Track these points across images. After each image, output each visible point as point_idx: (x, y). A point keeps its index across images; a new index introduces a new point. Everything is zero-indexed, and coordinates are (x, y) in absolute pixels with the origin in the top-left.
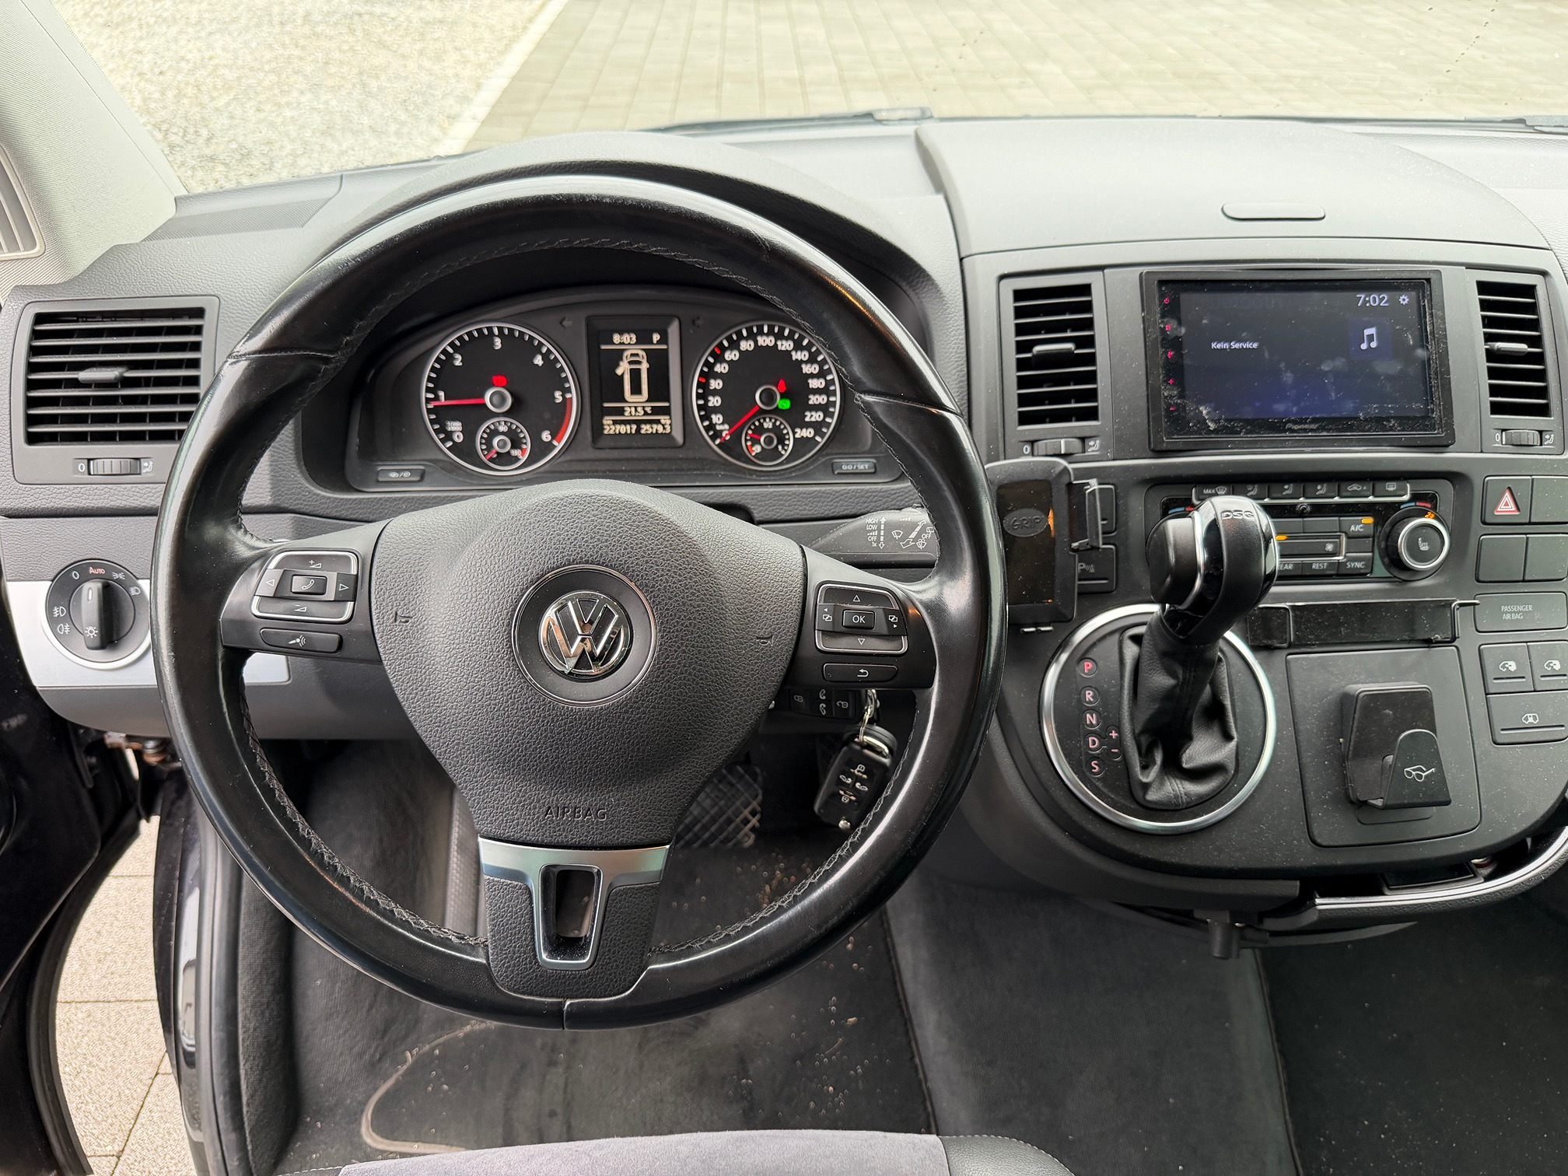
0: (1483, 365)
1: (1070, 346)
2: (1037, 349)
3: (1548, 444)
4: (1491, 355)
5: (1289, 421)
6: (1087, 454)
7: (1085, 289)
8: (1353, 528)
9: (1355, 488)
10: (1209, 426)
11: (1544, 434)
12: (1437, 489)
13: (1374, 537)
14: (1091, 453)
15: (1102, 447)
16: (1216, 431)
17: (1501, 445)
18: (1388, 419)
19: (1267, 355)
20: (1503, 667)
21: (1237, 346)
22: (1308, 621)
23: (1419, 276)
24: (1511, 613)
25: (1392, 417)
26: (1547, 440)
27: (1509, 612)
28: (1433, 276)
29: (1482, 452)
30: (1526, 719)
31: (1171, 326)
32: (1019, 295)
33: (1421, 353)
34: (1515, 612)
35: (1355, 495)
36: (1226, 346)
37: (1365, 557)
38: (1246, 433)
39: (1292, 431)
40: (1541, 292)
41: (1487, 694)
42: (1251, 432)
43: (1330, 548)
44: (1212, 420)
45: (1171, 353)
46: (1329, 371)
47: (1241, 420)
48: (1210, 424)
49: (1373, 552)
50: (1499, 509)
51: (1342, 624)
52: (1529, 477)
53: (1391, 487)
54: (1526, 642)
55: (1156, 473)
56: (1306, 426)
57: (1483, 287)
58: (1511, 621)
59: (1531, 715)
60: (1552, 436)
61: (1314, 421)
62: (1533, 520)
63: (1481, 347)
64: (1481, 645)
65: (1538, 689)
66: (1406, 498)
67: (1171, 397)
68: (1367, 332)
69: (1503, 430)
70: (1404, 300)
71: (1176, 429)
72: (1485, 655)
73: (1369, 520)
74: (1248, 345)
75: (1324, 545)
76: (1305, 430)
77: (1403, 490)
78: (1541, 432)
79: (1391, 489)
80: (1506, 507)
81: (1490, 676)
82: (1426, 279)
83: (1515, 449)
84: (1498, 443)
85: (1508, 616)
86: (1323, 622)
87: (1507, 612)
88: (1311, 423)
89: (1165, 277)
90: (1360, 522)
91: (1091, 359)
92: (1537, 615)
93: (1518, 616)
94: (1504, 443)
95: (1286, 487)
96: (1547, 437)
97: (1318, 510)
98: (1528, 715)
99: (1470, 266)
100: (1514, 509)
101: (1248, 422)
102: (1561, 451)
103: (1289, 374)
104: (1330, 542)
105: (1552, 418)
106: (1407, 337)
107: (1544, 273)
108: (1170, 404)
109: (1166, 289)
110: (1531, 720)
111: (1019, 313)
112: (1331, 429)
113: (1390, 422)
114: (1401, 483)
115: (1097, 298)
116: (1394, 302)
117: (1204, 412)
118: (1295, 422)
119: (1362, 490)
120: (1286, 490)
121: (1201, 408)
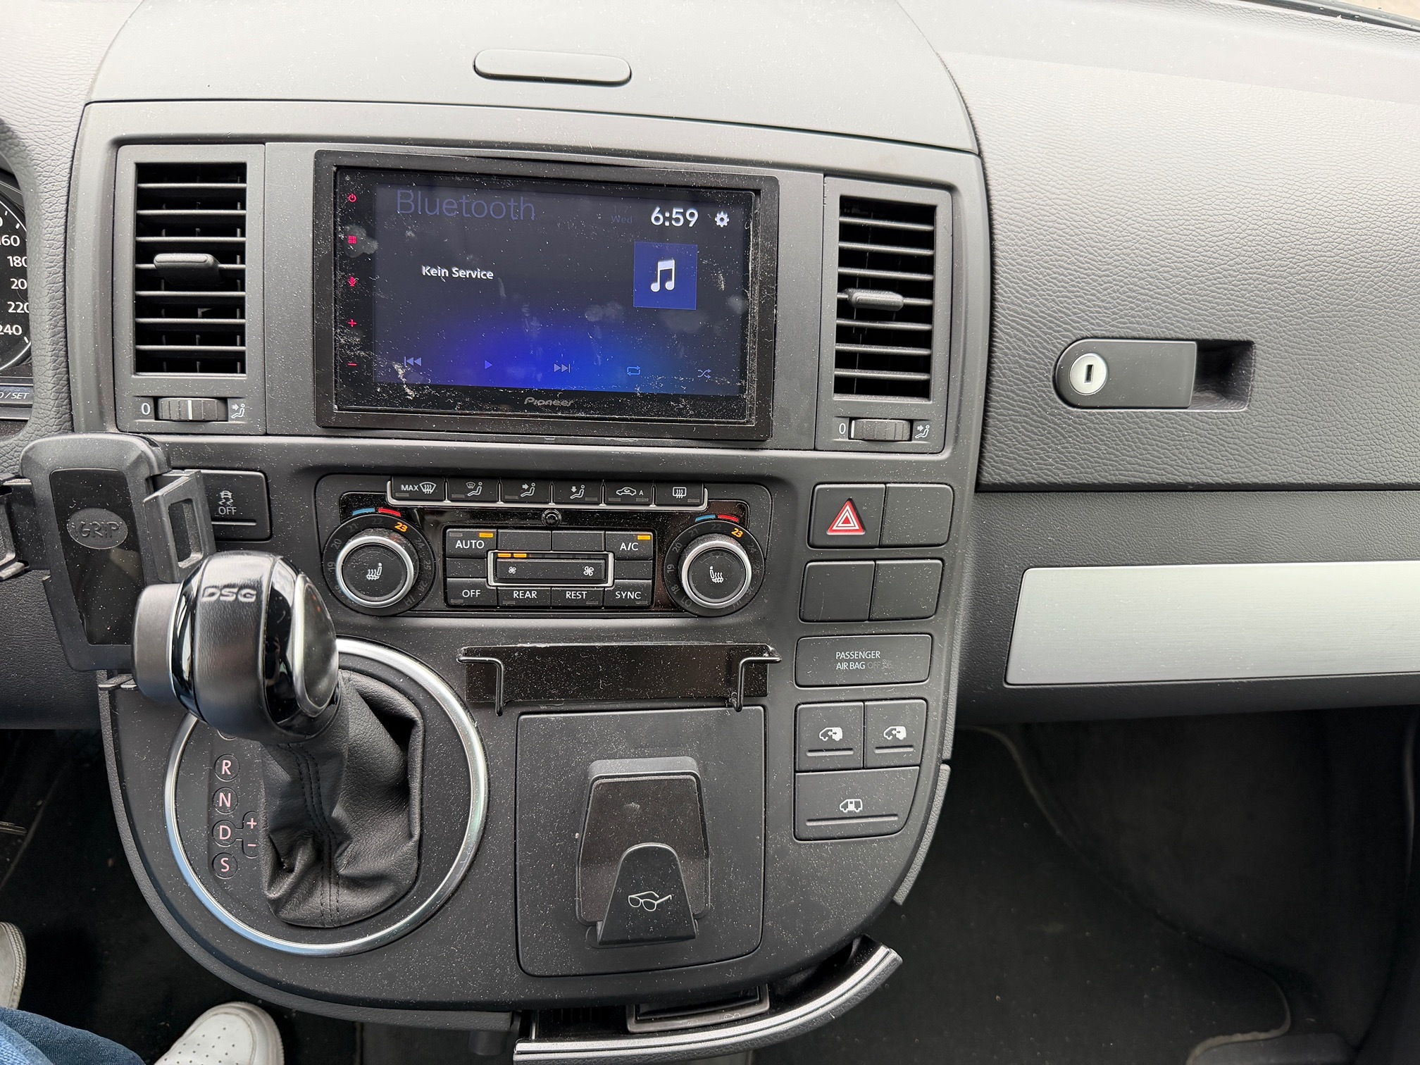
0: (831, 321)
1: (207, 258)
2: (162, 258)
3: (921, 439)
4: (845, 309)
5: (530, 393)
6: (230, 422)
7: (237, 171)
8: (623, 546)
9: (627, 492)
10: (406, 394)
11: (915, 424)
12: (748, 498)
13: (654, 560)
14: (234, 422)
15: (248, 413)
16: (416, 402)
17: (847, 440)
18: (676, 398)
19: (502, 293)
20: (825, 735)
21: (462, 274)
22: (552, 669)
23: (744, 184)
24: (849, 661)
25: (684, 396)
26: (919, 432)
27: (846, 661)
28: (765, 188)
29: (815, 449)
30: (846, 806)
31: (358, 240)
32: (145, 171)
33: (736, 303)
34: (854, 661)
35: (626, 500)
36: (443, 272)
37: (642, 585)
38: (462, 408)
39: (531, 407)
40: (942, 217)
41: (796, 771)
42: (471, 407)
43: (589, 571)
44: (410, 386)
45: (353, 281)
46: (596, 323)
47: (456, 388)
48: (408, 391)
49: (653, 579)
50: (834, 528)
51: (600, 675)
52: (883, 486)
53: (680, 493)
54: (863, 701)
55: (321, 460)
56: (556, 403)
57: (849, 205)
58: (849, 672)
59: (853, 800)
60: (928, 427)
61: (567, 395)
62: (886, 541)
63: (832, 296)
64: (799, 705)
65: (869, 765)
66: (703, 507)
67: (350, 346)
68: (663, 265)
69: (851, 419)
70: (722, 219)
71: (356, 395)
72: (801, 718)
73: (647, 536)
74: (478, 274)
75: (581, 568)
76: (553, 408)
77: (696, 498)
78: (911, 422)
79: (679, 495)
80: (846, 524)
81: (803, 747)
82: (754, 190)
83: (866, 445)
84: (842, 436)
85: (845, 666)
86: (574, 672)
87: (842, 661)
88: (561, 398)
89: (346, 162)
90: (633, 539)
91: (236, 280)
92: (887, 664)
93: (858, 666)
94: (852, 437)
95: (525, 487)
96: (920, 428)
97: (574, 519)
98: (849, 800)
99: (829, 173)
100: (857, 527)
101: (466, 390)
102: (938, 448)
103: (535, 323)
104: (590, 565)
105: (931, 402)
106: (717, 278)
107: (950, 188)
108: (349, 357)
109: (351, 180)
110: (851, 807)
111: (143, 199)
112: (591, 408)
113: (678, 402)
114: (695, 489)
115: (252, 186)
116: (706, 221)
117: (401, 372)
118: (538, 395)
119: (637, 495)
120: (525, 490)
121: (396, 366)
